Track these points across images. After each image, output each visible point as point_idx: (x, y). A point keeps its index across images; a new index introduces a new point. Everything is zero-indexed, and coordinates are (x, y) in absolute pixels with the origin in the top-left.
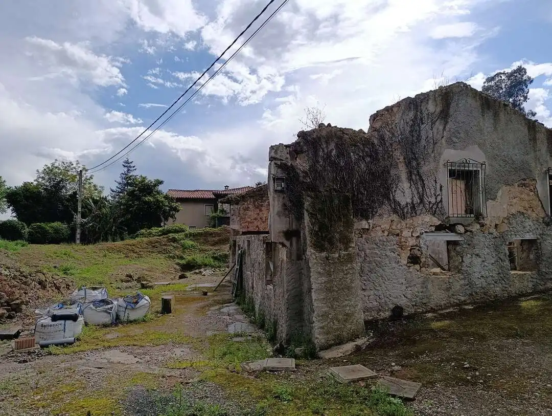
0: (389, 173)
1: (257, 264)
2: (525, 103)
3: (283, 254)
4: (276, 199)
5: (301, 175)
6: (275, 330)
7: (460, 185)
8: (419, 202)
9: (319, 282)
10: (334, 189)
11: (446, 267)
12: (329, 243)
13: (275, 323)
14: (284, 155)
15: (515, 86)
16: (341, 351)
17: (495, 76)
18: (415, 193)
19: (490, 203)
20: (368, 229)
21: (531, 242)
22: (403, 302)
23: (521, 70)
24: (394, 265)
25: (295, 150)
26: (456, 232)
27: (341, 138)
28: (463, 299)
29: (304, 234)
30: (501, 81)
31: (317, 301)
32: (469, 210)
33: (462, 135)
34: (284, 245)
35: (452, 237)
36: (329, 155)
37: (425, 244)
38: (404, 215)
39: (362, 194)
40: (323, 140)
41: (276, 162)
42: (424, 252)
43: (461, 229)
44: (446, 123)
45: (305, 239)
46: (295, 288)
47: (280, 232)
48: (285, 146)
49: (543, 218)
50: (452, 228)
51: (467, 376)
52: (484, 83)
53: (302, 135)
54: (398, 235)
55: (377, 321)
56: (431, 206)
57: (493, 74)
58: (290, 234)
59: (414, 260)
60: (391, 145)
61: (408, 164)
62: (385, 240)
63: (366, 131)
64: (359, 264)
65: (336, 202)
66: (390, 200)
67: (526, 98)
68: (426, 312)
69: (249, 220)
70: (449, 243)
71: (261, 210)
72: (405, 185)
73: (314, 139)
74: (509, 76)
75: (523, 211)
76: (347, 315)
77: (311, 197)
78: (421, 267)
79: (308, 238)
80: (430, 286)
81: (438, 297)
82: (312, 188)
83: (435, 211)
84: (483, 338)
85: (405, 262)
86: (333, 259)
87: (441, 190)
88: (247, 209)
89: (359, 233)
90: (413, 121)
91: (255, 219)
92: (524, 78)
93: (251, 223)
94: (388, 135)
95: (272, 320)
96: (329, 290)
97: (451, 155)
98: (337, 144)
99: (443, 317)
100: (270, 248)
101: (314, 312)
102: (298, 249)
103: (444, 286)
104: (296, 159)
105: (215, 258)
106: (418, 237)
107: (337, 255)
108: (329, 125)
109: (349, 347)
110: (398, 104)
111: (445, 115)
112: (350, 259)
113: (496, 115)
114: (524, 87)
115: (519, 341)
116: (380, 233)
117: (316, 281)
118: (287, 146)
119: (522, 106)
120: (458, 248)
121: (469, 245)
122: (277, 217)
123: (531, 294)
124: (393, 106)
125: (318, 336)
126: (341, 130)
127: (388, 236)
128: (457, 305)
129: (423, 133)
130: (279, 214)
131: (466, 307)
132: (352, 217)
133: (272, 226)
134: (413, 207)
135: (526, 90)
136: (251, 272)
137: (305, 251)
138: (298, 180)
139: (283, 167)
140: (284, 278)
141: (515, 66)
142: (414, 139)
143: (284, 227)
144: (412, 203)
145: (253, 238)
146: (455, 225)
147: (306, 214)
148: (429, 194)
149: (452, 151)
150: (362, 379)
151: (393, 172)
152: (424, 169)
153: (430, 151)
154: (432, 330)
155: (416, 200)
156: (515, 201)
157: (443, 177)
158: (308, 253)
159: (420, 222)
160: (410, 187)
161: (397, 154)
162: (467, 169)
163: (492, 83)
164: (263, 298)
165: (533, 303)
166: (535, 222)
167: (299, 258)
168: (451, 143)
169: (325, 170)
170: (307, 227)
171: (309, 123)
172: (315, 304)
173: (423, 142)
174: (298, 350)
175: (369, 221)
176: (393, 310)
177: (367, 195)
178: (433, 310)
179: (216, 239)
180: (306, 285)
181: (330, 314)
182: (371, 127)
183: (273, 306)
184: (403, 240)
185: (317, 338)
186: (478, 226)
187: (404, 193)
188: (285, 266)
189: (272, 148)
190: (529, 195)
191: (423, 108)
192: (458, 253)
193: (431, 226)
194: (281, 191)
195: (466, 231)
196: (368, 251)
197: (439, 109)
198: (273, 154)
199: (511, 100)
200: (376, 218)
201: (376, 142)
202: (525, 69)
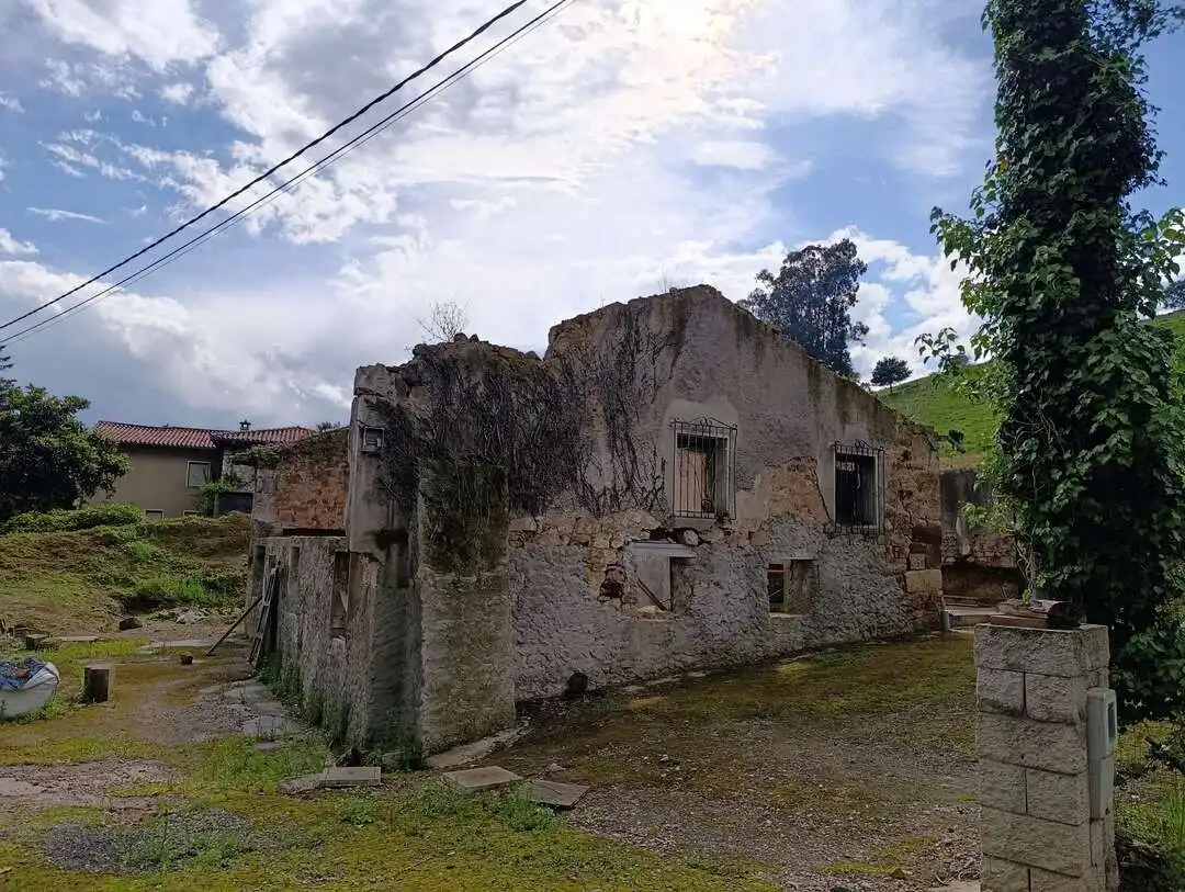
0: (576, 432)
1: (311, 599)
3: (369, 576)
4: (364, 468)
5: (416, 425)
6: (345, 724)
7: (697, 460)
8: (625, 487)
9: (438, 628)
10: (479, 458)
11: (668, 605)
12: (461, 557)
13: (347, 709)
14: (385, 388)
16: (469, 753)
18: (620, 470)
19: (742, 494)
20: (534, 532)
21: (805, 564)
22: (587, 666)
23: (847, 247)
24: (576, 597)
25: (406, 378)
26: (685, 544)
27: (494, 365)
28: (690, 660)
29: (415, 538)
31: (431, 664)
32: (707, 507)
33: (703, 377)
34: (372, 558)
35: (678, 551)
36: (470, 394)
37: (631, 562)
38: (598, 509)
39: (527, 467)
40: (461, 365)
41: (369, 397)
42: (629, 576)
43: (692, 537)
44: (678, 354)
45: (416, 548)
46: (391, 641)
47: (366, 534)
48: (388, 369)
49: (824, 525)
50: (677, 536)
51: (662, 772)
53: (422, 351)
54: (586, 544)
55: (539, 701)
56: (645, 495)
58: (384, 538)
59: (612, 590)
60: (583, 383)
61: (611, 420)
62: (563, 552)
63: (541, 356)
64: (515, 596)
65: (480, 480)
66: (576, 481)
68: (627, 685)
69: (298, 503)
70: (673, 561)
71: (326, 484)
72: (603, 457)
73: (444, 360)
74: (828, 254)
75: (793, 511)
76: (485, 688)
77: (434, 469)
78: (623, 603)
79: (422, 546)
80: (635, 637)
81: (648, 657)
82: (438, 452)
83: (652, 506)
85: (597, 593)
86: (467, 585)
87: (663, 469)
88: (295, 479)
89: (519, 539)
90: (623, 347)
91: (313, 502)
92: (852, 262)
93: (302, 509)
94: (578, 367)
95: (339, 706)
96: (453, 643)
97: (684, 411)
98: (487, 375)
99: (653, 691)
100: (343, 563)
101: (423, 685)
102: (401, 566)
103: (660, 638)
104: (408, 395)
105: (210, 586)
106: (621, 549)
107: (474, 579)
108: (475, 338)
109: (484, 746)
110: (600, 313)
111: (676, 339)
112: (497, 585)
113: (760, 345)
115: (756, 724)
116: (555, 541)
117: (432, 627)
118: (391, 370)
120: (687, 571)
121: (704, 565)
122: (363, 506)
123: (800, 652)
124: (589, 316)
125: (427, 728)
126: (496, 349)
127: (569, 544)
128: (681, 670)
129: (638, 368)
130: (368, 498)
131: (694, 674)
132: (506, 509)
133: (352, 521)
134: (615, 497)
136: (298, 614)
137: (413, 570)
138: (409, 434)
139: (382, 408)
140: (370, 621)
142: (624, 376)
143: (375, 525)
144: (614, 488)
145: (307, 544)
146: (682, 530)
147: (420, 498)
148: (642, 473)
149: (687, 404)
150: (496, 786)
151: (584, 432)
152: (638, 430)
153: (648, 400)
155: (621, 484)
156: (781, 493)
157: (668, 447)
158: (420, 574)
159: (625, 522)
160: (612, 461)
161: (593, 400)
162: (707, 435)
164: (323, 664)
165: (797, 665)
166: (811, 531)
167: (403, 583)
168: (683, 388)
169: (463, 421)
170: (421, 526)
171: (437, 330)
172: (427, 669)
173: (638, 383)
174: (388, 758)
175: (538, 518)
176: (570, 682)
177: (537, 470)
178: (638, 680)
179: (214, 542)
180: (411, 636)
181: (454, 687)
182: (550, 347)
183: (342, 680)
184: (594, 554)
185: (426, 732)
186: (722, 534)
187: (601, 471)
188: (372, 597)
189: (361, 370)
190: (803, 485)
191: (642, 325)
192: (686, 579)
193: (643, 530)
194: (375, 455)
195: (701, 542)
196: (532, 573)
197: (667, 330)
198: (363, 384)
199: (828, 299)
200: (551, 513)
201: (557, 376)
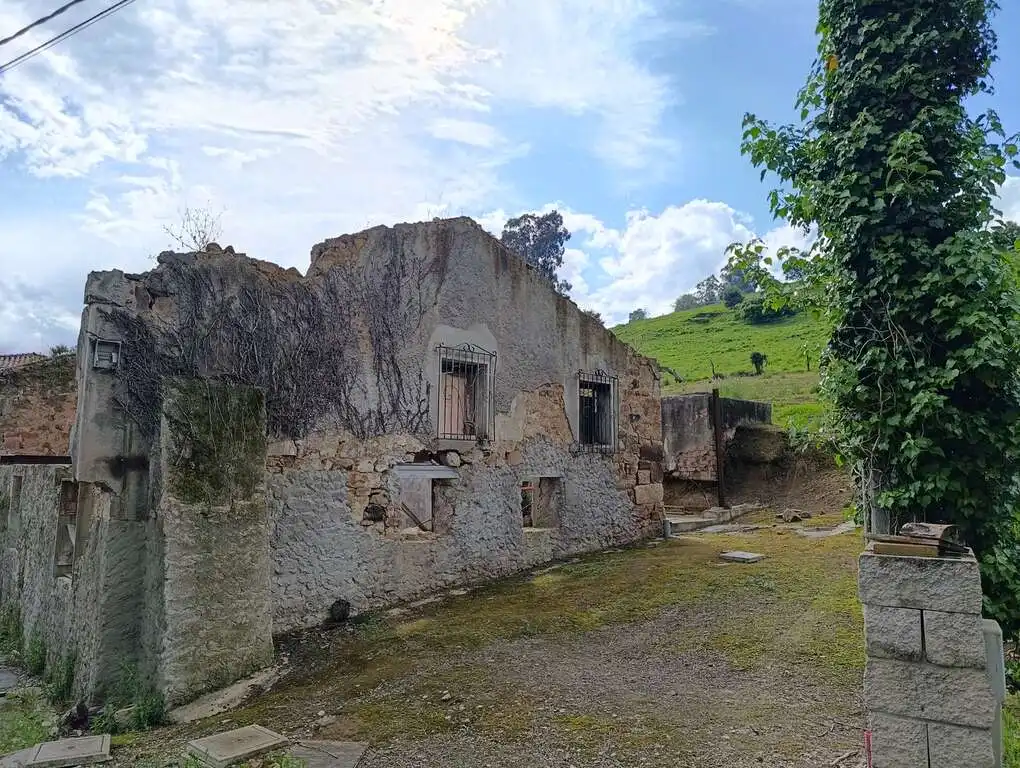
0: (340, 353)
2: (558, 268)
3: (102, 508)
4: (95, 388)
5: (160, 340)
6: (71, 676)
7: (458, 384)
8: (390, 410)
9: (184, 563)
10: (234, 378)
11: (429, 526)
12: (212, 484)
13: (73, 659)
14: (124, 295)
15: (546, 241)
16: (220, 701)
17: (521, 218)
18: (385, 393)
19: (500, 417)
20: (294, 457)
21: (552, 481)
22: (350, 592)
23: (555, 217)
24: (339, 524)
25: (149, 287)
26: (447, 465)
27: (252, 278)
28: (451, 578)
29: (158, 465)
30: (528, 228)
31: (176, 604)
32: (469, 429)
33: (465, 305)
34: (105, 488)
35: (442, 472)
36: (225, 307)
37: (395, 485)
38: (363, 432)
39: (287, 389)
40: (214, 277)
41: (102, 307)
42: (392, 499)
43: (453, 459)
44: (442, 282)
45: (158, 476)
46: (126, 580)
47: (98, 461)
48: (126, 275)
49: (570, 445)
50: (440, 457)
51: (446, 714)
52: (505, 226)
53: (167, 258)
54: (350, 468)
55: (299, 633)
56: (411, 417)
57: (518, 216)
58: (119, 466)
59: (375, 514)
60: (348, 303)
61: (376, 342)
62: (326, 477)
63: (304, 273)
64: (273, 525)
65: (234, 401)
66: (340, 404)
67: (560, 261)
68: (390, 607)
69: (27, 430)
70: (435, 482)
72: (370, 379)
73: (195, 271)
74: (540, 222)
75: (543, 433)
76: (239, 626)
77: (180, 389)
78: (386, 527)
79: (166, 476)
80: (399, 560)
81: (410, 579)
82: (186, 370)
83: (416, 429)
84: (475, 643)
85: (360, 518)
86: (218, 516)
87: (428, 392)
88: (24, 404)
89: (277, 464)
90: (389, 269)
91: (44, 428)
92: (560, 229)
93: (29, 436)
94: (342, 287)
95: (64, 654)
96: (202, 580)
97: (449, 336)
98: (244, 289)
99: (418, 613)
100: (71, 493)
101: (165, 628)
102: (140, 497)
103: (423, 560)
104: (150, 307)
106: (385, 472)
107: (227, 508)
108: (230, 249)
109: (238, 691)
110: (365, 235)
111: (440, 267)
112: (254, 514)
113: (515, 279)
114: (558, 244)
115: (527, 642)
116: (317, 465)
117: (177, 562)
118: (130, 278)
119: (554, 272)
120: (449, 492)
121: (466, 486)
122: (93, 427)
123: (550, 563)
124: (354, 236)
125: (172, 678)
126: (254, 263)
127: (331, 469)
128: (443, 589)
129: (404, 292)
130: (99, 420)
131: (455, 592)
132: (264, 433)
133: (79, 446)
134: (381, 420)
135: (561, 248)
136: (19, 550)
137: (155, 500)
138: (151, 350)
139: (120, 320)
140: (101, 561)
141: (547, 210)
142: (389, 299)
143: (110, 450)
144: (379, 412)
145: (30, 472)
146: (446, 452)
147: (164, 422)
148: (408, 398)
149: (451, 330)
150: (257, 754)
151: (348, 353)
152: (402, 355)
153: (414, 324)
154: (396, 640)
155: (387, 407)
156: (534, 416)
157: (433, 371)
158: (163, 505)
159: (390, 447)
160: (377, 384)
161: (357, 322)
162: (469, 360)
163: (516, 229)
164: (45, 606)
165: (550, 577)
166: (558, 451)
167: (142, 515)
168: (448, 317)
169: (215, 336)
170: (164, 451)
171: (187, 238)
172: (171, 612)
173: (403, 308)
174: (122, 715)
175: (297, 442)
176: (331, 610)
177: (298, 392)
178: (401, 603)
180: (152, 574)
181: (202, 629)
182: (313, 266)
183: (68, 624)
184: (358, 478)
185: (168, 682)
186: (482, 456)
187: (366, 393)
188: (104, 532)
189: (94, 276)
190: (552, 409)
191: (407, 252)
192: (448, 500)
193: (408, 453)
194: (111, 371)
195: (463, 463)
196: (291, 500)
197: (431, 256)
198: (95, 290)
199: (540, 260)
200: (312, 436)
201: (320, 295)
202: (561, 217)
